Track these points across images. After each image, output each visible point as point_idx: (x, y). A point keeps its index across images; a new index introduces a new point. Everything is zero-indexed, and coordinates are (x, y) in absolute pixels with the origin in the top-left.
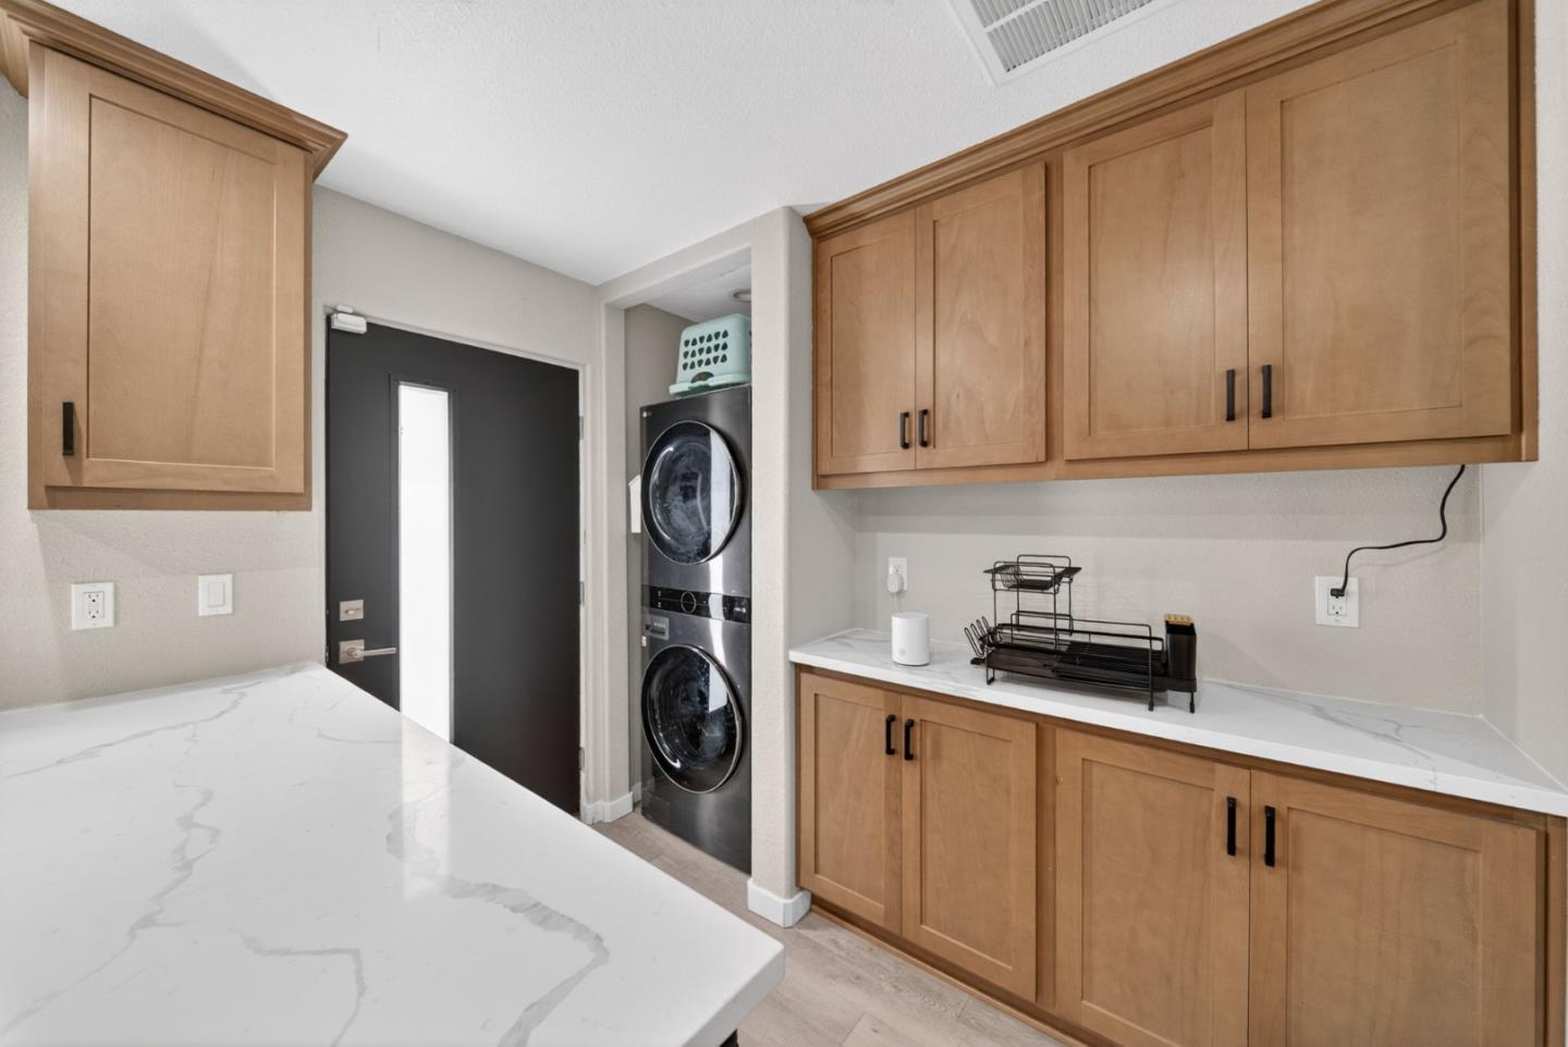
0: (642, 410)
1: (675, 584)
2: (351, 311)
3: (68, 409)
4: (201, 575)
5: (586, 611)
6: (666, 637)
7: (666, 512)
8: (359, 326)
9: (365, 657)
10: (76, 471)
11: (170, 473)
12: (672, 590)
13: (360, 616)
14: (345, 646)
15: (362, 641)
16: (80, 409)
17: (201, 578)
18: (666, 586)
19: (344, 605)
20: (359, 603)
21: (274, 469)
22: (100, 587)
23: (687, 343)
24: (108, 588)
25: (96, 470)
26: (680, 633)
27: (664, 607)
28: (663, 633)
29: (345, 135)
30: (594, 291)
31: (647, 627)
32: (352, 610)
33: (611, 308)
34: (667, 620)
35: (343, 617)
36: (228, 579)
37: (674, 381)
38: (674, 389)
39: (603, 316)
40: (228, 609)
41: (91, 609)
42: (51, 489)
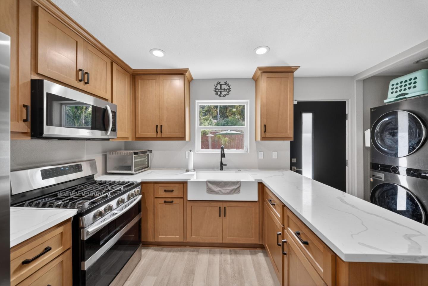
0: (371, 109)
1: (388, 163)
2: (294, 100)
3: (265, 126)
5: (349, 168)
6: (383, 180)
7: (382, 140)
8: (296, 103)
11: (275, 135)
12: (385, 165)
13: (295, 162)
14: (293, 167)
15: (296, 168)
17: (273, 152)
18: (382, 163)
20: (295, 159)
21: (288, 133)
22: (261, 152)
23: (393, 85)
25: (268, 135)
26: (390, 179)
27: (381, 170)
28: (381, 178)
30: (351, 78)
31: (373, 176)
32: (294, 160)
33: (358, 81)
34: (383, 174)
35: (293, 162)
36: (277, 152)
37: (386, 98)
38: (386, 101)
39: (355, 84)
40: (276, 158)
41: (261, 156)
42: (263, 137)
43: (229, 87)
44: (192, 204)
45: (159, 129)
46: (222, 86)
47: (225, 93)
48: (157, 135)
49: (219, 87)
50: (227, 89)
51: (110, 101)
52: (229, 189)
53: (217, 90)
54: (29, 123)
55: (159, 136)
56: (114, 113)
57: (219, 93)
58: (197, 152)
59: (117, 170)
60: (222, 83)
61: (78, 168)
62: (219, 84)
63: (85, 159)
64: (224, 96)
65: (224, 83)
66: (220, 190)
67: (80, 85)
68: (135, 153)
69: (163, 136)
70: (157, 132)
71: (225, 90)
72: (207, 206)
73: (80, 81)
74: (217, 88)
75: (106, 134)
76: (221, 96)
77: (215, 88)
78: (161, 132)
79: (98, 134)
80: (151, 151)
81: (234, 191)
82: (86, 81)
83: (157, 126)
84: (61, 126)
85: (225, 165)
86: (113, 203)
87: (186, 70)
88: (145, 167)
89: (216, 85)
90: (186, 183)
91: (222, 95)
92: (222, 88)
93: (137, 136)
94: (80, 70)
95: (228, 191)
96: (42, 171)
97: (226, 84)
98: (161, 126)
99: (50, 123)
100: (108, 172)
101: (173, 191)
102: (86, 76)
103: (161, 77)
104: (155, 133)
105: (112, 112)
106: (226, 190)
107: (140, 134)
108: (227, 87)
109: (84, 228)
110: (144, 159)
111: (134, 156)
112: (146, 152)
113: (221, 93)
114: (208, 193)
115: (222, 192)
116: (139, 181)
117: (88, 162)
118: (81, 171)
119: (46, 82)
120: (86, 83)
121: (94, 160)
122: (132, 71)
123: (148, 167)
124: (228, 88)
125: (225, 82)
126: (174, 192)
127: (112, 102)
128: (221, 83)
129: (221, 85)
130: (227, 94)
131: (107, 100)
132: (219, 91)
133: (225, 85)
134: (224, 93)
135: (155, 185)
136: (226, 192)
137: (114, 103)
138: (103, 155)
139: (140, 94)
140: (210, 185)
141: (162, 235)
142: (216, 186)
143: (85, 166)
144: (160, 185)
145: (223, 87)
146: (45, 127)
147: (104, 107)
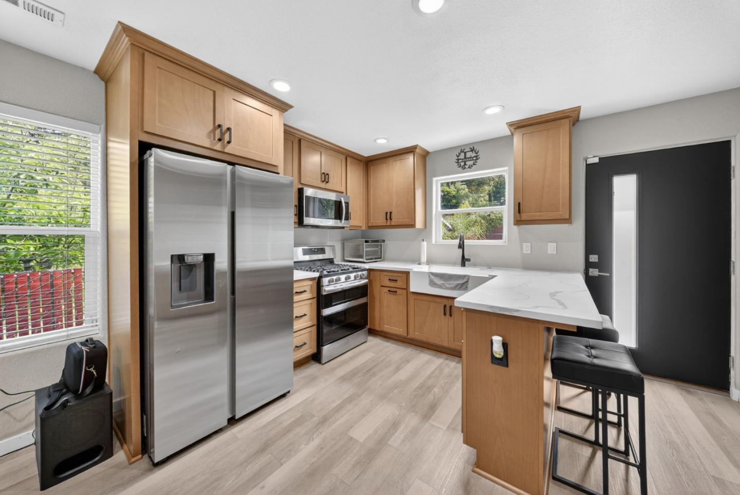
2: (592, 156)
4: (550, 242)
8: (596, 160)
9: (599, 275)
10: (520, 217)
13: (597, 261)
14: (591, 270)
15: (598, 270)
16: (521, 203)
17: (549, 244)
19: (591, 256)
20: (596, 256)
21: (561, 213)
22: (527, 244)
24: (529, 244)
25: (524, 216)
29: (580, 107)
32: (594, 258)
35: (591, 260)
36: (555, 244)
40: (555, 252)
41: (527, 248)
42: (517, 221)
43: (477, 153)
44: (415, 296)
45: (389, 216)
46: (467, 153)
47: (471, 163)
48: (387, 223)
49: (462, 156)
50: (475, 157)
51: (345, 193)
52: (453, 284)
53: (460, 161)
54: (297, 216)
55: (388, 224)
56: (347, 204)
57: (462, 164)
58: (436, 242)
59: (353, 257)
60: (467, 149)
61: (322, 251)
62: (463, 152)
63: (328, 244)
64: (469, 167)
65: (470, 150)
66: (443, 284)
67: (323, 185)
68: (366, 242)
69: (393, 224)
70: (387, 219)
71: (471, 159)
72: (431, 302)
73: (323, 181)
74: (459, 158)
75: (341, 222)
76: (465, 168)
77: (457, 158)
78: (391, 219)
79: (338, 223)
80: (384, 241)
81: (460, 286)
82: (327, 181)
83: (387, 213)
84: (314, 217)
85: (469, 260)
86: (343, 277)
87: (415, 147)
88: (379, 257)
89: (458, 155)
90: (409, 272)
91: (467, 167)
92: (467, 157)
93: (369, 225)
94: (323, 173)
95: (453, 286)
96: (303, 249)
97: (472, 150)
98: (391, 213)
99: (308, 216)
100: (346, 259)
101: (396, 280)
102: (327, 176)
103: (391, 160)
104: (385, 220)
105: (345, 203)
106: (450, 284)
107: (373, 222)
108: (473, 154)
109: (323, 286)
110: (377, 249)
111: (365, 244)
112: (377, 241)
113: (465, 164)
114: (430, 285)
115: (446, 286)
116: (367, 268)
117: (331, 247)
118: (325, 253)
119: (305, 188)
120: (327, 182)
121: (334, 246)
122: (365, 159)
123: (381, 258)
124: (475, 155)
125: (470, 148)
126: (398, 282)
127: (346, 194)
128: (465, 151)
129: (465, 153)
130: (474, 164)
131: (342, 193)
132: (462, 162)
133: (471, 152)
134: (469, 163)
135: (381, 273)
136: (450, 287)
137: (348, 195)
138: (342, 243)
139: (372, 182)
140: (432, 277)
141: (387, 325)
142: (439, 279)
143: (327, 250)
144: (385, 273)
145: (469, 155)
146: (305, 218)
147: (339, 200)
